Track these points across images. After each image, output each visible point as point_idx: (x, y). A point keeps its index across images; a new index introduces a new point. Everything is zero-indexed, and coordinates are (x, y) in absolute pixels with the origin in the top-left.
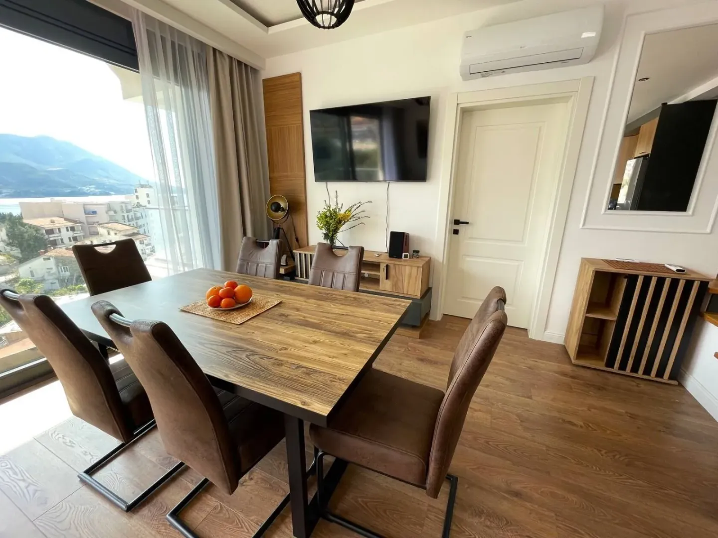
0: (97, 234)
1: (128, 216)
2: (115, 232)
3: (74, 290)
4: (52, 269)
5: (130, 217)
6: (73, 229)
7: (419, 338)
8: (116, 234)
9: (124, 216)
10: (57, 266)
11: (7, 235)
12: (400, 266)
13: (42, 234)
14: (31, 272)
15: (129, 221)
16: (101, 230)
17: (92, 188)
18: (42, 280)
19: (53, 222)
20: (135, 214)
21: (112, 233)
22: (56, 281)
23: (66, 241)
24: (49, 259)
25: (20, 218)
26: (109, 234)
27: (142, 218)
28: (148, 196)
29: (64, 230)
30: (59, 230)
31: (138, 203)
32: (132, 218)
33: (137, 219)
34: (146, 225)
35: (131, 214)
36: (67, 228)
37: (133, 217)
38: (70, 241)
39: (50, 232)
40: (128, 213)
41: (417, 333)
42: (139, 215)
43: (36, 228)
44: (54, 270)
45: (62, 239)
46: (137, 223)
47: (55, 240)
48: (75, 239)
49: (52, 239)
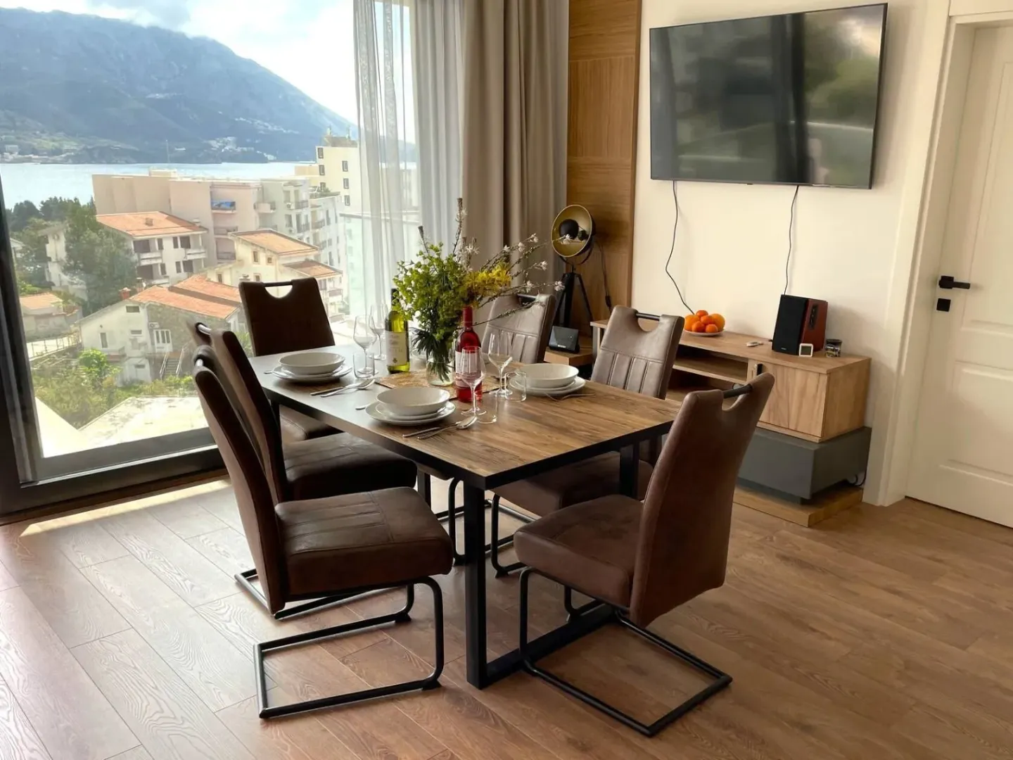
0: (232, 257)
1: (298, 217)
2: (269, 254)
3: (177, 386)
4: (139, 332)
5: (303, 222)
6: (186, 242)
7: (809, 526)
8: (269, 260)
9: (289, 217)
10: (151, 329)
11: (67, 249)
12: (786, 369)
13: (128, 251)
14: (103, 335)
15: (299, 230)
16: (243, 251)
17: (230, 144)
18: (120, 357)
19: (149, 223)
20: (314, 213)
21: (262, 257)
22: (145, 362)
23: (171, 269)
24: (136, 309)
25: (92, 209)
26: (256, 259)
27: (329, 223)
28: (345, 166)
29: (168, 244)
30: (160, 241)
31: (323, 184)
32: (307, 225)
33: (317, 225)
34: (334, 242)
35: (306, 213)
36: (175, 239)
37: (310, 220)
38: (179, 270)
39: (144, 246)
40: (299, 211)
41: (803, 515)
42: (321, 216)
43: (119, 238)
44: (144, 337)
45: (163, 266)
46: (315, 236)
47: (150, 267)
48: (188, 266)
49: (144, 263)
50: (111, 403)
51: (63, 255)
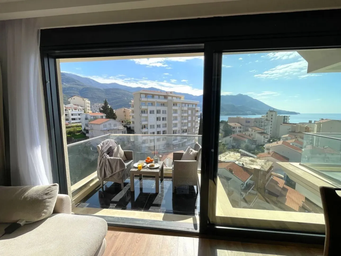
0: (248, 130)
1: (261, 124)
3: (235, 150)
4: (231, 141)
5: (262, 125)
6: (240, 128)
8: (255, 131)
9: (260, 124)
10: (233, 140)
11: (223, 128)
13: (231, 128)
14: (226, 141)
15: (261, 126)
16: (250, 129)
17: (250, 112)
18: (228, 144)
19: (235, 124)
20: (264, 124)
21: (253, 131)
22: (231, 146)
23: (237, 132)
24: (231, 137)
25: (227, 122)
26: (252, 131)
27: (267, 125)
28: (272, 115)
29: (238, 127)
30: (236, 127)
31: (267, 119)
32: (263, 126)
33: (265, 126)
34: (268, 129)
35: (263, 124)
36: (239, 127)
37: (263, 125)
38: (239, 132)
39: (234, 128)
40: (261, 123)
42: (266, 124)
43: (230, 126)
44: (231, 142)
45: (236, 131)
46: (264, 128)
47: (234, 131)
48: (240, 131)
49: (233, 130)
50: (225, 152)
51: (222, 128)
